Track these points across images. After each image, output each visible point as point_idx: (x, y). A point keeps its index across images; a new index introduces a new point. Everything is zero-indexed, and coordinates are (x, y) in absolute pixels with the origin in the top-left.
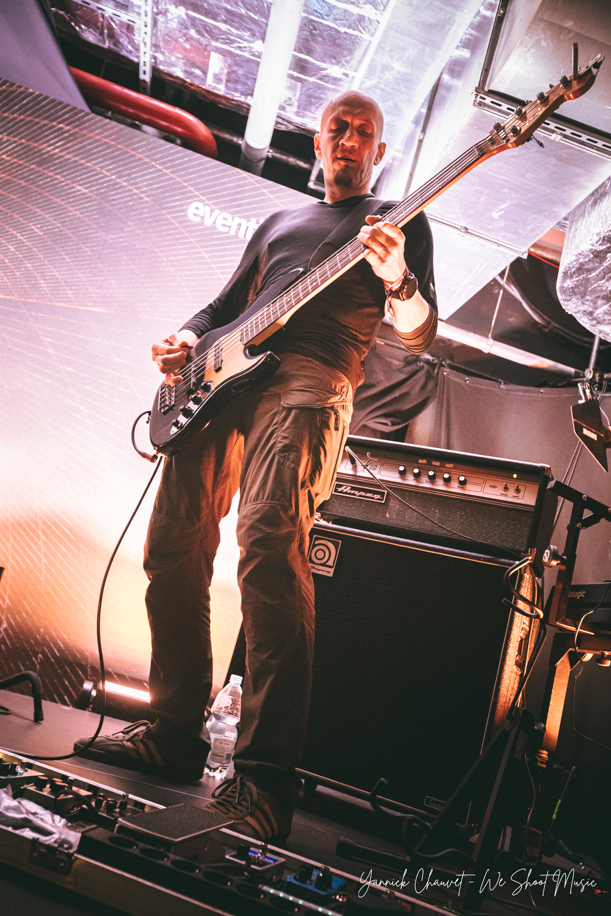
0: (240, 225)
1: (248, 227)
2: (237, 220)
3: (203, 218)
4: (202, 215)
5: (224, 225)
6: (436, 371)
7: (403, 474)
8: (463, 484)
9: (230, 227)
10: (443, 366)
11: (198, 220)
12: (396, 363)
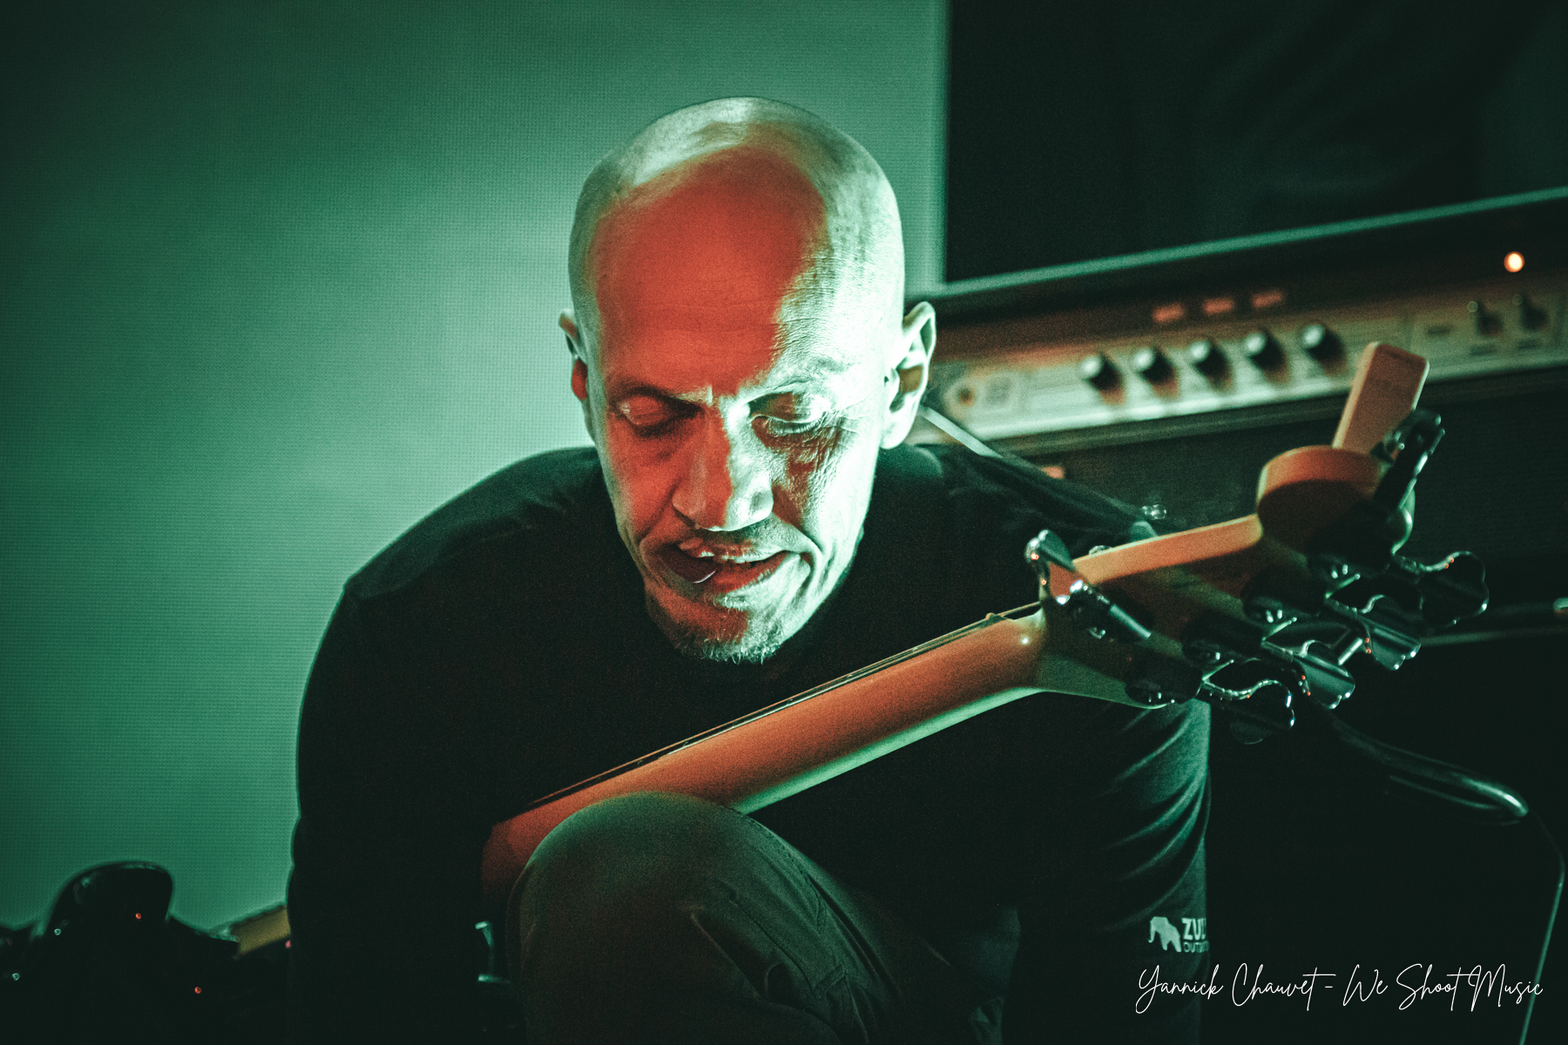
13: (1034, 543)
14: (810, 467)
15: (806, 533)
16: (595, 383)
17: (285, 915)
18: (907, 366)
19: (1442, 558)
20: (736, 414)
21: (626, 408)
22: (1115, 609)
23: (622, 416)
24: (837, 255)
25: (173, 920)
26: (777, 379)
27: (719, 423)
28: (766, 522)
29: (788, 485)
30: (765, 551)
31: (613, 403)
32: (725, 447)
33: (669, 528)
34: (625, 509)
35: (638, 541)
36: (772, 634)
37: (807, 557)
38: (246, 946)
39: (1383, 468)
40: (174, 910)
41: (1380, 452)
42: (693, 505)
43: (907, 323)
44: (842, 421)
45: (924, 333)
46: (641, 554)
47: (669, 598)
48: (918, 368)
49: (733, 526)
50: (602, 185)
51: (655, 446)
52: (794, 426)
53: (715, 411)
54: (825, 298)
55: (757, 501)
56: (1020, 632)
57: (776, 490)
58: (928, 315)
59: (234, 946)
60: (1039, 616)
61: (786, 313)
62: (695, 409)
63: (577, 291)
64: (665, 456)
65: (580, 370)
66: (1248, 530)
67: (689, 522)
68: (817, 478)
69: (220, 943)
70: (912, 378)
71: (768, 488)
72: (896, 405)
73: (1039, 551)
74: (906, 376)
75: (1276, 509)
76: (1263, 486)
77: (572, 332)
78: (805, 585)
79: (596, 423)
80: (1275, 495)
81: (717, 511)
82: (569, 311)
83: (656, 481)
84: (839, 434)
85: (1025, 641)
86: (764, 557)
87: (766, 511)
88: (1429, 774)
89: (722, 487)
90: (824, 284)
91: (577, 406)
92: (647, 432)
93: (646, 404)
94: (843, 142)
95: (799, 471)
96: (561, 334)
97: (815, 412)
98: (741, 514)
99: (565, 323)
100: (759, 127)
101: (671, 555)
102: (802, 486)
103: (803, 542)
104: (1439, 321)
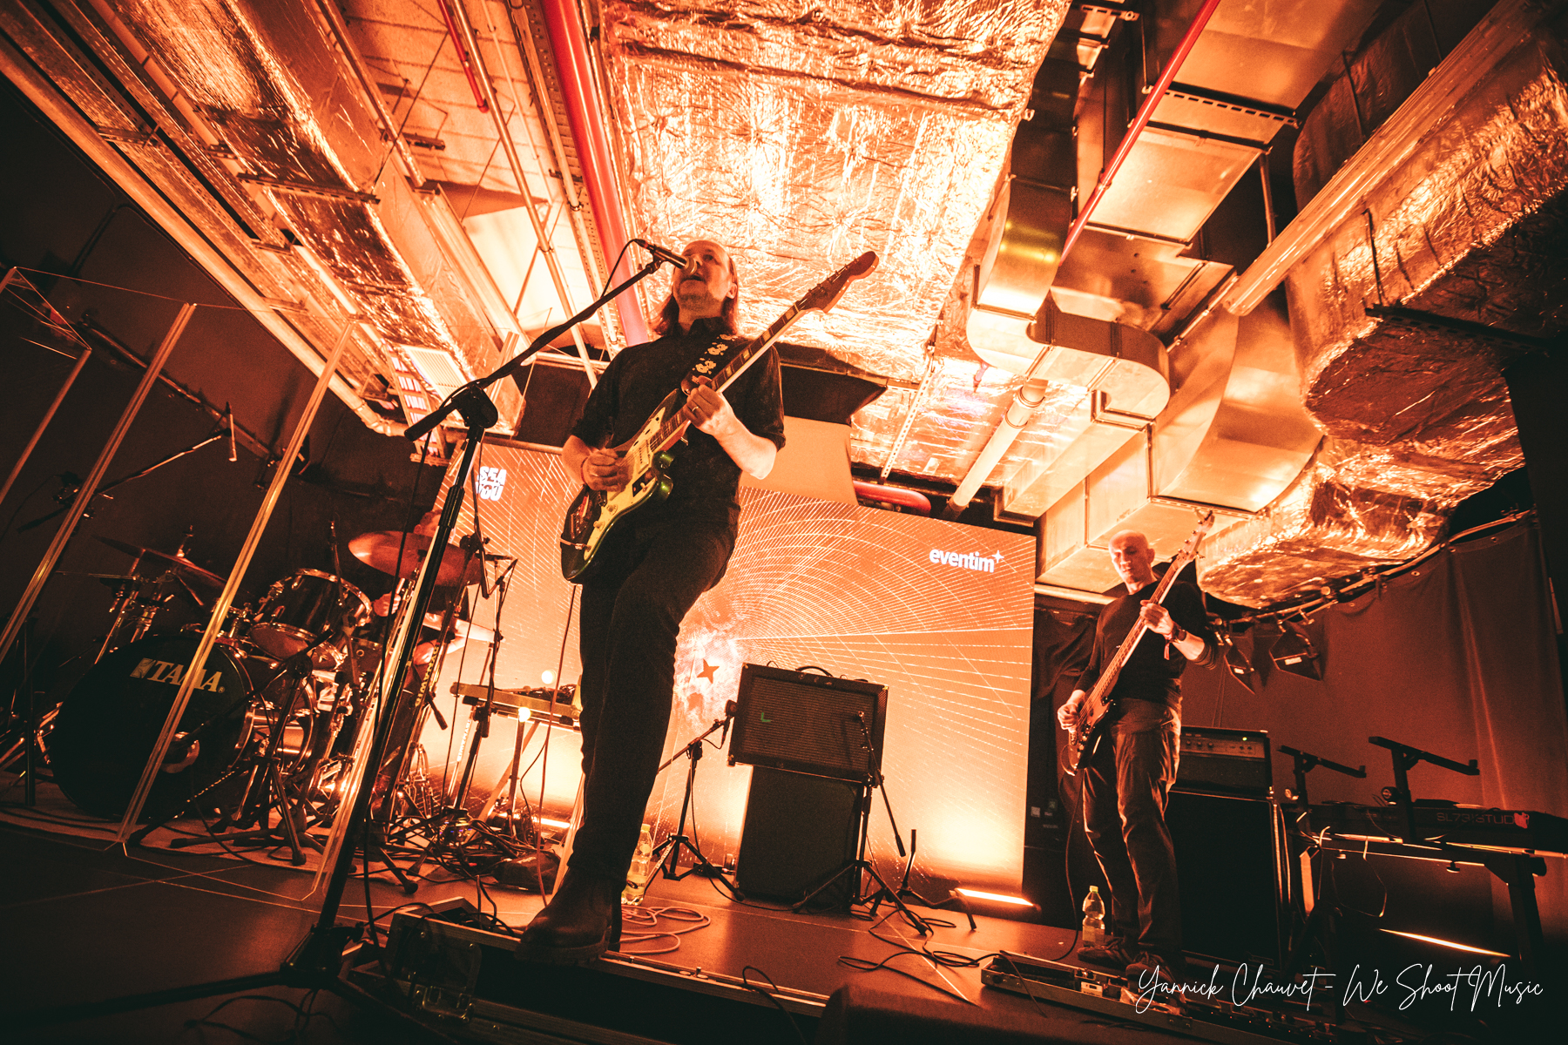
8: (1212, 747)
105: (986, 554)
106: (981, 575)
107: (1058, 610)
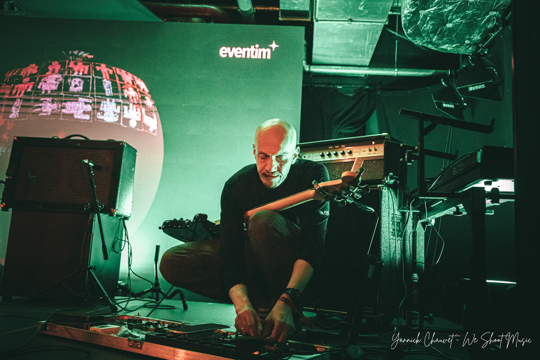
0: (246, 52)
1: (250, 51)
2: (245, 50)
3: (227, 54)
4: (227, 53)
5: (239, 54)
6: (373, 93)
7: (323, 156)
8: (350, 153)
9: (242, 54)
10: (376, 90)
11: (226, 55)
12: (351, 95)
13: (313, 182)
14: (282, 165)
15: (281, 173)
16: (257, 153)
17: (219, 221)
18: (296, 154)
19: (364, 185)
20: (274, 157)
21: (260, 155)
22: (323, 190)
23: (259, 156)
24: (288, 139)
25: (208, 220)
26: (279, 153)
27: (272, 158)
28: (276, 171)
29: (279, 167)
30: (276, 175)
31: (258, 155)
32: (272, 161)
33: (264, 171)
34: (259, 168)
35: (260, 172)
36: (275, 185)
37: (281, 176)
38: (216, 224)
39: (357, 174)
40: (208, 219)
41: (357, 172)
42: (267, 168)
43: (296, 149)
44: (287, 160)
45: (298, 150)
46: (260, 174)
47: (263, 180)
48: (297, 155)
49: (272, 171)
50: (259, 127)
51: (263, 160)
52: (281, 160)
53: (271, 156)
54: (286, 144)
55: (275, 168)
56: (311, 192)
57: (278, 167)
58: (299, 148)
59: (215, 224)
60: (314, 190)
61: (281, 145)
62: (268, 156)
63: (256, 141)
64: (264, 162)
65: (255, 151)
66: (340, 181)
67: (267, 170)
68: (283, 166)
69: (213, 223)
70: (296, 156)
71: (277, 167)
72: (294, 159)
73: (314, 183)
74: (295, 155)
75: (344, 179)
76: (342, 176)
77: (254, 146)
78: (280, 180)
79: (256, 158)
80: (344, 177)
81: (270, 170)
82: (254, 143)
83: (263, 165)
84: (286, 161)
85: (312, 193)
86: (276, 176)
87: (276, 170)
88: (363, 206)
89: (271, 166)
90: (286, 142)
91: (254, 155)
92: (262, 158)
93: (262, 155)
94: (290, 125)
95: (281, 165)
96: (252, 146)
97: (284, 158)
98: (273, 170)
99: (253, 145)
100: (280, 122)
101: (264, 174)
102: (281, 167)
103: (280, 174)
104: (364, 150)
105: (264, 44)
106: (261, 61)
107: (340, 85)
